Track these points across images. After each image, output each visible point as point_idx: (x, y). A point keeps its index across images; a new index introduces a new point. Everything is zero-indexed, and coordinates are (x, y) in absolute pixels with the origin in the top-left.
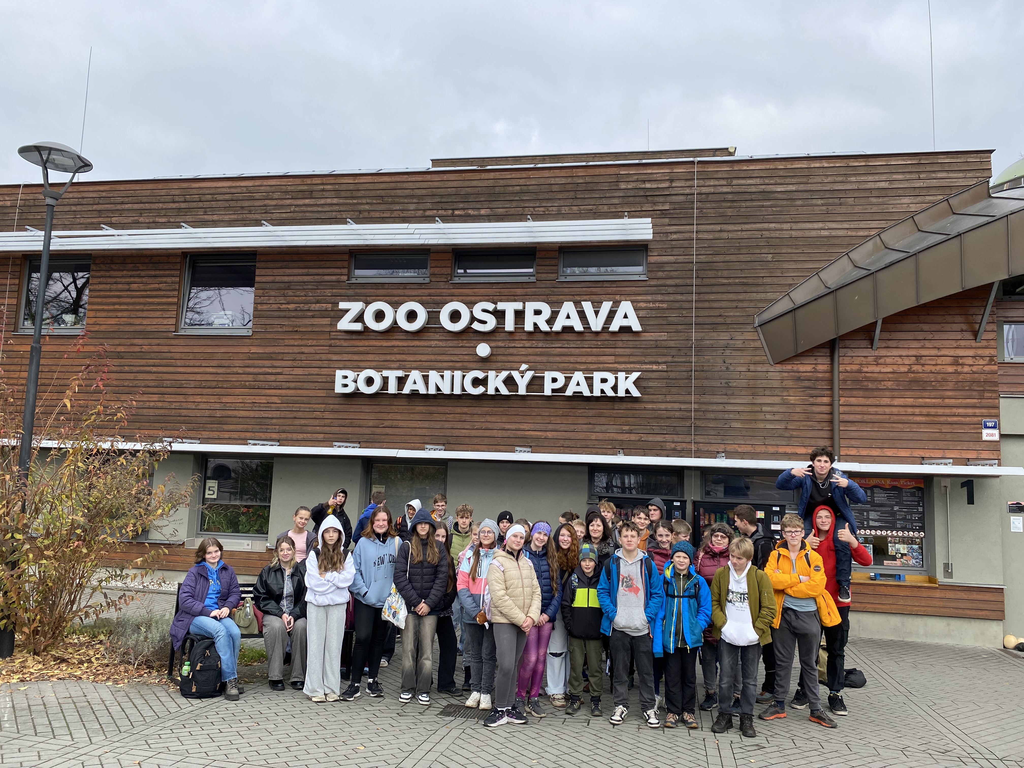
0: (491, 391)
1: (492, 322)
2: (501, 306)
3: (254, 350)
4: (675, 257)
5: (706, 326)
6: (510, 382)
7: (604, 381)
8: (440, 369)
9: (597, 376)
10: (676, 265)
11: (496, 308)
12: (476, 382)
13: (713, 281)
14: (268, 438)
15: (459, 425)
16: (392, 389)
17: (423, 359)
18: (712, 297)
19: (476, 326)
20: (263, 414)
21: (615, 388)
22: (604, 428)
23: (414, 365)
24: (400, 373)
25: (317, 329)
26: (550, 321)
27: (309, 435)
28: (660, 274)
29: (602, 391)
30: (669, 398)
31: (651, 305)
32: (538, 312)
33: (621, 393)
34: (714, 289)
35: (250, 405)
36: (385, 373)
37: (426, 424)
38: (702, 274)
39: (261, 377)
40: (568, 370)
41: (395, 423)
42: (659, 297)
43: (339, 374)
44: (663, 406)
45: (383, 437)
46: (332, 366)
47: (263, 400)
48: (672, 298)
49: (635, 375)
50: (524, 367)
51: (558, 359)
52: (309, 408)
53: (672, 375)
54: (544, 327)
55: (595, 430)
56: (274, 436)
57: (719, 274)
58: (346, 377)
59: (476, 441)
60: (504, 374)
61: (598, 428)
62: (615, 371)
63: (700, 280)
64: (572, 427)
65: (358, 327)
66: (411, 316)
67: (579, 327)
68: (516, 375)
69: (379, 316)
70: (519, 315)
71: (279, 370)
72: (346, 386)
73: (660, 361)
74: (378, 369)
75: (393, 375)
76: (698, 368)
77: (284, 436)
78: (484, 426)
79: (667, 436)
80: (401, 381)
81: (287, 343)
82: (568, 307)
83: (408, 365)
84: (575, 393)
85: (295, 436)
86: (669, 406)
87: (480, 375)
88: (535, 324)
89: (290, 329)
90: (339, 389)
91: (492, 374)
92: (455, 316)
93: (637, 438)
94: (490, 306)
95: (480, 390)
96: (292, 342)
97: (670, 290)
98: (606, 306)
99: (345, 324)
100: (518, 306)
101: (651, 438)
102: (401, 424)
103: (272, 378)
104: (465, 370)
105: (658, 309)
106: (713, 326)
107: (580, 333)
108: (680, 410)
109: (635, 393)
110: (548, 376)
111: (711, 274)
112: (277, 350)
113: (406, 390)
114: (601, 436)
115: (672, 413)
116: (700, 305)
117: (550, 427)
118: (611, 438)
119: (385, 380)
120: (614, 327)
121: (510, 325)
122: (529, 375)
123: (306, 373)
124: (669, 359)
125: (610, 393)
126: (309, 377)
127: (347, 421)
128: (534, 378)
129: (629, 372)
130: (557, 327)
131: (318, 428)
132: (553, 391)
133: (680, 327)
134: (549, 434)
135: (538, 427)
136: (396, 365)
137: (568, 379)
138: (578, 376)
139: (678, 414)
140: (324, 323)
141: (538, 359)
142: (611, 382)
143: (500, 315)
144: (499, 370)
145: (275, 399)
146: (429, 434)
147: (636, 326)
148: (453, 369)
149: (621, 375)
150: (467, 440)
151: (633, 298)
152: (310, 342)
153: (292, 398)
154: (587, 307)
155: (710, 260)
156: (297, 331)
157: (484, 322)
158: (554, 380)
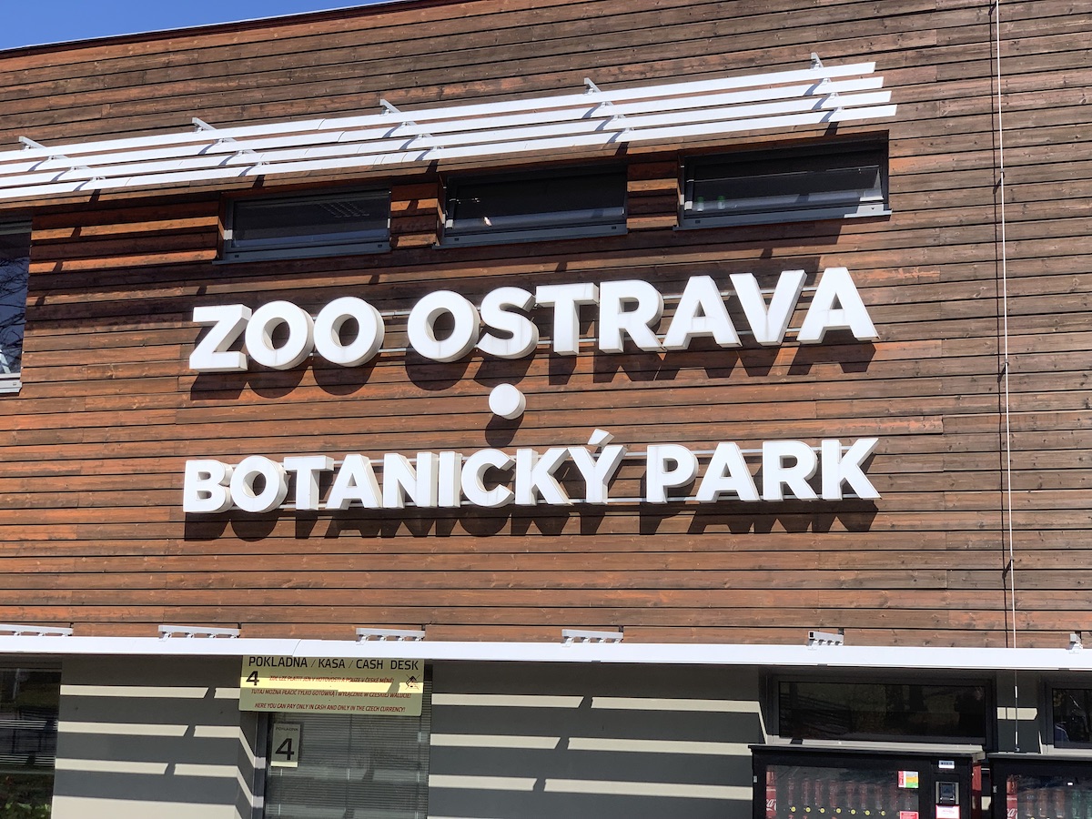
0: (524, 498)
1: (524, 335)
2: (545, 294)
3: (24, 422)
4: (956, 157)
5: (1038, 320)
6: (568, 475)
7: (789, 462)
8: (409, 451)
9: (772, 452)
10: (958, 175)
11: (532, 300)
12: (492, 477)
13: (1050, 208)
14: (51, 617)
15: (455, 579)
16: (306, 498)
17: (376, 429)
18: (1052, 247)
19: (489, 345)
20: (40, 565)
21: (815, 481)
22: (793, 578)
23: (356, 441)
24: (322, 462)
25: (152, 372)
26: (657, 326)
27: (133, 609)
28: (921, 200)
29: (786, 489)
30: (952, 500)
31: (901, 275)
32: (630, 305)
33: (831, 492)
34: (1055, 228)
35: (16, 546)
36: (291, 463)
37: (383, 579)
38: (1022, 192)
39: (38, 483)
40: (703, 442)
41: (313, 579)
42: (920, 255)
43: (193, 468)
44: (937, 520)
45: (289, 611)
46: (182, 452)
47: (41, 533)
48: (950, 254)
49: (863, 447)
50: (598, 436)
51: (681, 415)
52: (135, 549)
53: (957, 442)
54: (645, 340)
55: (773, 585)
56: (62, 613)
57: (1066, 189)
58: (207, 476)
59: (496, 616)
60: (553, 456)
61: (778, 579)
62: (814, 438)
63: (1019, 208)
64: (715, 579)
65: (234, 361)
66: (347, 330)
67: (726, 335)
68: (580, 456)
69: (279, 334)
70: (588, 314)
71: (73, 466)
72: (208, 495)
73: (926, 409)
74: (276, 454)
75: (306, 467)
76: (1023, 425)
77: (81, 613)
78: (513, 579)
79: (948, 593)
80: (325, 480)
81: (91, 403)
82: (700, 289)
83: (342, 442)
84: (722, 494)
85: (104, 613)
86: (954, 520)
87: (497, 458)
88: (625, 335)
89: (98, 375)
90: (192, 504)
91: (524, 457)
92: (443, 325)
93: (876, 603)
94: (519, 297)
95: (499, 496)
96: (101, 403)
97: (948, 235)
98: (790, 281)
99: (206, 357)
100: (584, 291)
101: (910, 600)
102: (327, 580)
103: (60, 483)
104: (467, 448)
105: (919, 283)
106: (1057, 318)
107: (730, 350)
108: (981, 529)
109: (865, 489)
110: (656, 455)
111: (1045, 191)
112: (70, 420)
113: (335, 501)
114: (789, 598)
115: (961, 537)
116: (1021, 268)
117: (666, 579)
118: (813, 603)
119: (291, 478)
120: (811, 331)
121: (566, 337)
122: (611, 454)
123: (129, 470)
124: (950, 403)
125: (804, 492)
126: (135, 478)
127: (213, 576)
128: (625, 463)
129: (847, 438)
130: (676, 337)
131: (152, 592)
132: (671, 491)
133: (973, 325)
134: (664, 597)
135: (636, 580)
136: (318, 443)
137: (704, 461)
138: (728, 454)
139: (974, 539)
140: (167, 356)
141: (635, 416)
142: (806, 465)
143: (542, 317)
144: (541, 447)
145: (65, 531)
146: (391, 602)
147: (863, 328)
148: (436, 448)
149: (830, 447)
150: (473, 615)
151: (857, 259)
152: (137, 402)
153: (101, 528)
154: (745, 285)
155: (1043, 158)
156: (110, 378)
157: (506, 335)
158: (671, 465)
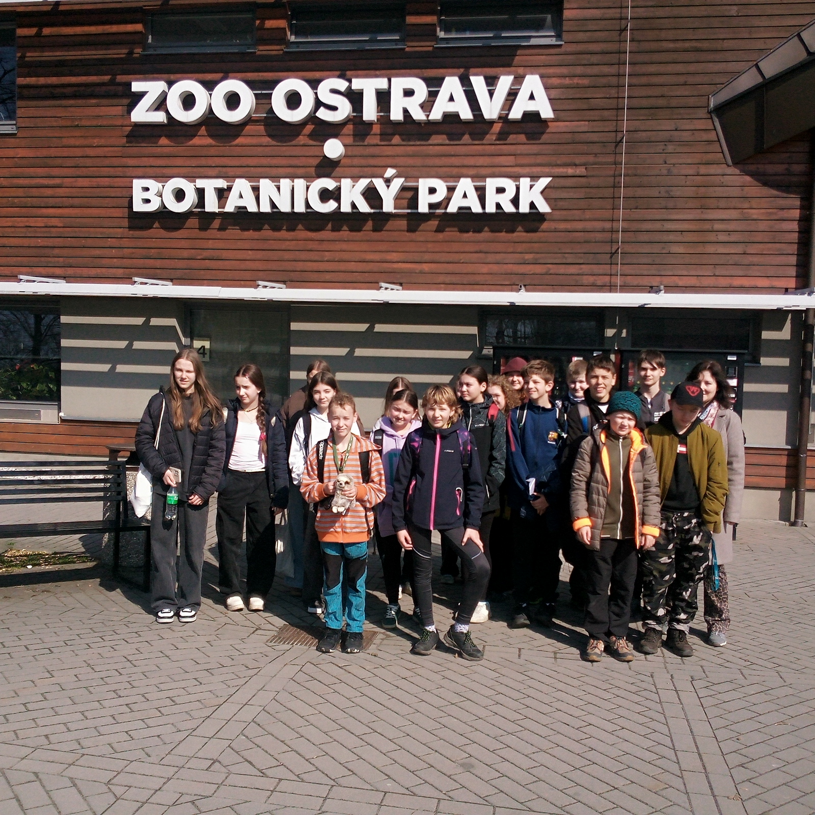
0: (346, 208)
1: (345, 109)
2: (357, 84)
3: (21, 153)
4: (602, 11)
5: (643, 111)
6: (371, 195)
7: (500, 190)
8: (275, 178)
9: (491, 184)
10: (603, 22)
11: (349, 87)
12: (325, 195)
13: (654, 46)
14: (50, 274)
15: (303, 255)
16: (211, 205)
17: (251, 164)
18: (652, 69)
19: (323, 114)
20: (40, 242)
21: (515, 201)
22: (499, 257)
23: (239, 171)
24: (222, 183)
25: (105, 123)
26: (427, 106)
27: (104, 270)
28: (581, 36)
29: (498, 206)
30: (588, 214)
31: (567, 81)
32: (409, 93)
33: (524, 208)
34: (656, 57)
35: (24, 230)
36: (200, 183)
37: (260, 255)
38: (638, 35)
39: (35, 192)
40: (452, 177)
41: (216, 254)
42: (579, 70)
43: (138, 184)
44: (579, 226)
45: (202, 272)
46: (128, 174)
47: (40, 222)
48: (595, 70)
49: (544, 182)
50: (390, 172)
51: (437, 161)
52: (101, 233)
53: (593, 182)
54: (418, 115)
55: (488, 261)
56: (58, 271)
57: (663, 34)
58: (147, 189)
59: (328, 277)
60: (363, 183)
61: (491, 258)
62: (516, 177)
63: (635, 44)
64: (455, 257)
65: (159, 117)
66: (233, 101)
67: (466, 114)
68: (379, 184)
69: (188, 101)
70: (383, 98)
71: (57, 181)
72: (147, 201)
73: (577, 162)
74: (191, 178)
75: (210, 185)
76: (630, 172)
77: (70, 271)
78: (338, 256)
79: (582, 266)
80: (222, 194)
81: (65, 142)
82: (452, 84)
83: (231, 172)
84: (460, 208)
85: (85, 272)
86: (589, 225)
87: (329, 184)
88: (406, 111)
89: (69, 124)
90: (138, 206)
91: (346, 183)
92: (293, 100)
93: (544, 271)
94: (342, 85)
95: (330, 206)
96: (72, 142)
97: (595, 59)
98: (505, 82)
99: (141, 114)
100: (382, 83)
101: (562, 269)
102: (225, 254)
103: (49, 192)
104: (310, 178)
105: (577, 87)
106: (652, 111)
107: (467, 123)
108: (603, 231)
109: (543, 207)
110: (424, 184)
111: (651, 35)
112: (53, 152)
113: (230, 208)
114: (495, 268)
115: (592, 235)
116: (635, 81)
117: (427, 257)
118: (509, 271)
119: (201, 192)
120: (516, 114)
121: (370, 112)
122: (398, 183)
123: (94, 184)
124: (591, 159)
125: (509, 208)
126: (98, 190)
127: (153, 251)
128: (403, 189)
129: (535, 178)
130: (436, 114)
131: (115, 260)
132: (431, 206)
133: (606, 113)
134: (426, 267)
135: (410, 257)
136: (215, 171)
137: (451, 190)
138: (466, 185)
139: (599, 236)
140: (114, 113)
141: (410, 161)
142: (511, 193)
143: (356, 98)
144: (355, 178)
145: (55, 222)
146: (265, 268)
147: (547, 112)
148: (292, 177)
149: (525, 182)
150: (314, 276)
151: (543, 71)
152: (96, 142)
153: (78, 220)
154: (478, 83)
155: (652, 15)
156: (77, 126)
157: (334, 108)
158: (432, 191)
